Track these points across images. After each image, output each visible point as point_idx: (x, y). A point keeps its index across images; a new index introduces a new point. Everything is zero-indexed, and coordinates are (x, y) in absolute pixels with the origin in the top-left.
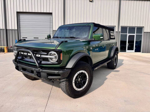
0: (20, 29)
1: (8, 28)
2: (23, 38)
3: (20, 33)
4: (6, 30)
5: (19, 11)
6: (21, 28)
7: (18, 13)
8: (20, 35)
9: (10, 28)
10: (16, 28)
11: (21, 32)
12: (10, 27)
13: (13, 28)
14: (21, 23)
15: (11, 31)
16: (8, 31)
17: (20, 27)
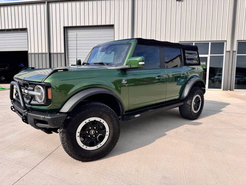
0: (68, 53)
1: (52, 52)
2: (72, 65)
3: (68, 58)
4: (50, 54)
5: (67, 26)
6: (70, 51)
7: (66, 29)
8: (68, 61)
9: (55, 52)
10: (63, 51)
11: (70, 56)
12: (54, 50)
13: (59, 52)
14: (69, 42)
15: (55, 56)
16: (52, 55)
17: (68, 49)
